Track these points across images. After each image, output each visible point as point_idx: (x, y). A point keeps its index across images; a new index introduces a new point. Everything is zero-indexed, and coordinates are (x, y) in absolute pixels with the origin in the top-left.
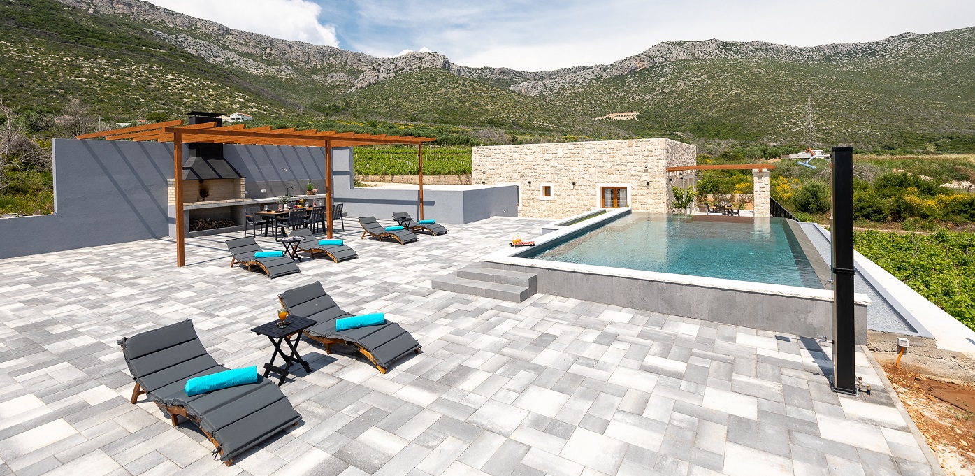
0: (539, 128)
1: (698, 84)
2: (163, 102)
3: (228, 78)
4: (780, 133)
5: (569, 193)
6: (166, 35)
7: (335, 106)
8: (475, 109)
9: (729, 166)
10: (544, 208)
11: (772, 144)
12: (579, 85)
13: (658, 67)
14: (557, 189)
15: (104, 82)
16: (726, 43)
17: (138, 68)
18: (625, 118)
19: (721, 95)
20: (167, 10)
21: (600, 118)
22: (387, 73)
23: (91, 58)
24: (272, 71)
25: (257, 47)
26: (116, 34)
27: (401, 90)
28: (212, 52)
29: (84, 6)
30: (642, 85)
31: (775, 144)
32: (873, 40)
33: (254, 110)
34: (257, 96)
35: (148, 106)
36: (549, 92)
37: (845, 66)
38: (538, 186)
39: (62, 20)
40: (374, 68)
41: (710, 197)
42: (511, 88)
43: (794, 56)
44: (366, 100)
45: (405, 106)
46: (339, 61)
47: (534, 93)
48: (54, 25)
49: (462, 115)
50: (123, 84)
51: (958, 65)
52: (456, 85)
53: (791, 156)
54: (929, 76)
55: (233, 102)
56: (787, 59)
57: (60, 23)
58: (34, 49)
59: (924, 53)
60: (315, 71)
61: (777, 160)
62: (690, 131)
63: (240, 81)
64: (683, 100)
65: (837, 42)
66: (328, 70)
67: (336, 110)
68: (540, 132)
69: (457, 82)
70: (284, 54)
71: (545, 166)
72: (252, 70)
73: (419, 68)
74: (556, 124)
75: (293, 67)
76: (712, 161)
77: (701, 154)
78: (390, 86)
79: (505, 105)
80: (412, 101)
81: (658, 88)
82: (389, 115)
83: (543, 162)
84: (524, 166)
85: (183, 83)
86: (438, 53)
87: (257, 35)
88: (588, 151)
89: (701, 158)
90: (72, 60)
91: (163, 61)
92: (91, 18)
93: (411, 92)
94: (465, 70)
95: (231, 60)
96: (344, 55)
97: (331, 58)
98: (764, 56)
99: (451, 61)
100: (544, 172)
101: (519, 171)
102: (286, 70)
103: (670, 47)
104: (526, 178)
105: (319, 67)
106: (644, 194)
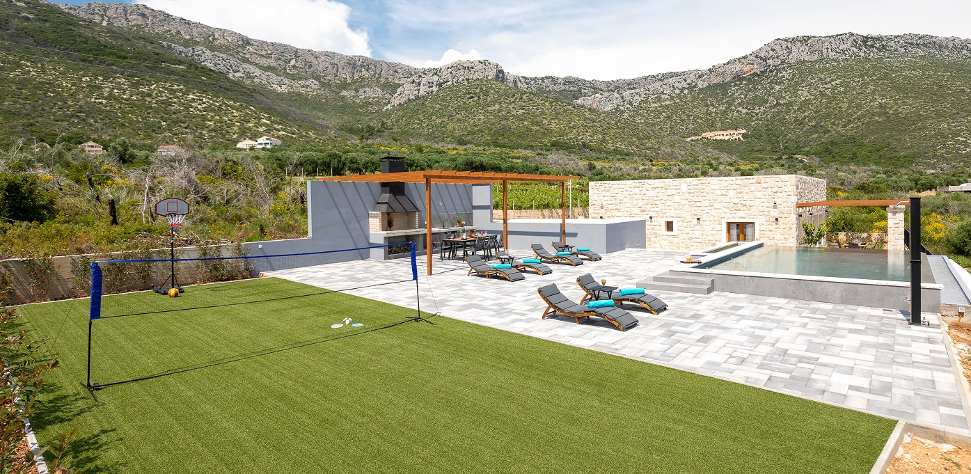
0: (616, 152)
1: (827, 92)
2: (185, 125)
3: (252, 96)
4: (942, 156)
5: (693, 229)
6: (182, 48)
7: (369, 126)
8: (535, 128)
9: (865, 201)
10: (666, 243)
11: (929, 171)
12: (666, 97)
13: (771, 71)
14: (680, 224)
15: (124, 103)
16: (867, 37)
17: (158, 87)
18: (727, 138)
19: (859, 107)
20: (183, 19)
21: (694, 138)
22: (430, 87)
23: (110, 77)
24: (297, 86)
25: (280, 59)
26: (134, 49)
27: (446, 107)
28: (231, 66)
29: (97, 19)
30: (750, 95)
31: (933, 171)
33: (282, 133)
34: (284, 118)
35: (170, 130)
36: (628, 106)
38: (659, 221)
39: (80, 36)
40: (413, 82)
41: (842, 236)
42: (580, 102)
43: (965, 52)
44: (404, 119)
45: (451, 126)
46: (373, 73)
47: (608, 108)
48: (72, 41)
49: (519, 137)
50: (144, 105)
52: (512, 100)
53: (951, 188)
55: (259, 124)
56: (954, 57)
57: (78, 39)
58: (53, 69)
60: (344, 86)
61: (933, 193)
62: (815, 154)
63: (265, 99)
64: (806, 114)
66: (359, 84)
67: (371, 132)
68: (619, 157)
69: (514, 95)
70: (310, 67)
71: (668, 201)
72: (275, 86)
73: (468, 80)
74: (637, 147)
75: (320, 82)
76: (846, 194)
77: (831, 185)
78: (434, 101)
79: (573, 123)
80: (459, 120)
81: (771, 98)
82: (432, 137)
83: (666, 197)
84: (645, 202)
85: (205, 103)
86: (491, 61)
87: (280, 45)
88: (713, 187)
89: (832, 191)
90: (91, 81)
91: (183, 78)
92: (108, 32)
93: (459, 109)
94: (523, 80)
95: (252, 75)
96: (378, 66)
97: (363, 69)
98: (920, 52)
99: (506, 71)
100: (666, 207)
101: (640, 206)
102: (313, 85)
103: (789, 45)
104: (647, 213)
105: (349, 81)
106: (773, 229)
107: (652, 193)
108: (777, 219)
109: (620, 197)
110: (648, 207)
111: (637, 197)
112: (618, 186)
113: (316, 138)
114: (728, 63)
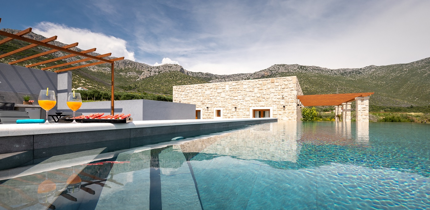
3: (78, 71)
5: (232, 114)
7: (130, 86)
13: (273, 75)
14: (225, 111)
16: (302, 66)
22: (155, 73)
24: (101, 70)
27: (161, 81)
28: (72, 60)
32: (359, 68)
33: (90, 86)
34: (92, 81)
37: (349, 78)
38: (213, 110)
40: (149, 70)
42: (211, 81)
43: (329, 73)
44: (144, 84)
45: (162, 88)
46: (133, 66)
51: (391, 79)
54: (381, 83)
55: (80, 82)
56: (326, 74)
59: (379, 74)
60: (121, 70)
63: (84, 73)
65: (346, 68)
66: (127, 70)
67: (130, 88)
69: (187, 78)
71: (218, 97)
72: (91, 69)
73: (170, 71)
78: (156, 78)
80: (166, 85)
82: (155, 91)
83: (216, 94)
84: (204, 97)
86: (179, 65)
88: (245, 86)
93: (166, 82)
94: (191, 73)
95: (81, 64)
96: (135, 64)
97: (129, 65)
98: (317, 72)
99: (184, 69)
100: (217, 101)
101: (201, 100)
102: (108, 70)
103: (279, 67)
104: (206, 105)
105: (123, 69)
106: (281, 114)
107: (208, 92)
108: (284, 107)
109: (190, 95)
110: (206, 101)
111: (200, 94)
112: (188, 88)
113: (105, 89)
114: (260, 71)
